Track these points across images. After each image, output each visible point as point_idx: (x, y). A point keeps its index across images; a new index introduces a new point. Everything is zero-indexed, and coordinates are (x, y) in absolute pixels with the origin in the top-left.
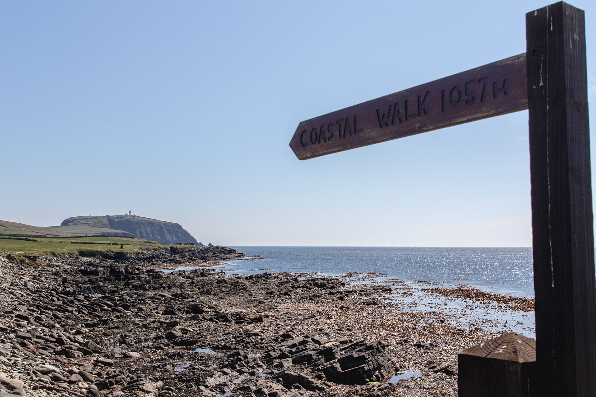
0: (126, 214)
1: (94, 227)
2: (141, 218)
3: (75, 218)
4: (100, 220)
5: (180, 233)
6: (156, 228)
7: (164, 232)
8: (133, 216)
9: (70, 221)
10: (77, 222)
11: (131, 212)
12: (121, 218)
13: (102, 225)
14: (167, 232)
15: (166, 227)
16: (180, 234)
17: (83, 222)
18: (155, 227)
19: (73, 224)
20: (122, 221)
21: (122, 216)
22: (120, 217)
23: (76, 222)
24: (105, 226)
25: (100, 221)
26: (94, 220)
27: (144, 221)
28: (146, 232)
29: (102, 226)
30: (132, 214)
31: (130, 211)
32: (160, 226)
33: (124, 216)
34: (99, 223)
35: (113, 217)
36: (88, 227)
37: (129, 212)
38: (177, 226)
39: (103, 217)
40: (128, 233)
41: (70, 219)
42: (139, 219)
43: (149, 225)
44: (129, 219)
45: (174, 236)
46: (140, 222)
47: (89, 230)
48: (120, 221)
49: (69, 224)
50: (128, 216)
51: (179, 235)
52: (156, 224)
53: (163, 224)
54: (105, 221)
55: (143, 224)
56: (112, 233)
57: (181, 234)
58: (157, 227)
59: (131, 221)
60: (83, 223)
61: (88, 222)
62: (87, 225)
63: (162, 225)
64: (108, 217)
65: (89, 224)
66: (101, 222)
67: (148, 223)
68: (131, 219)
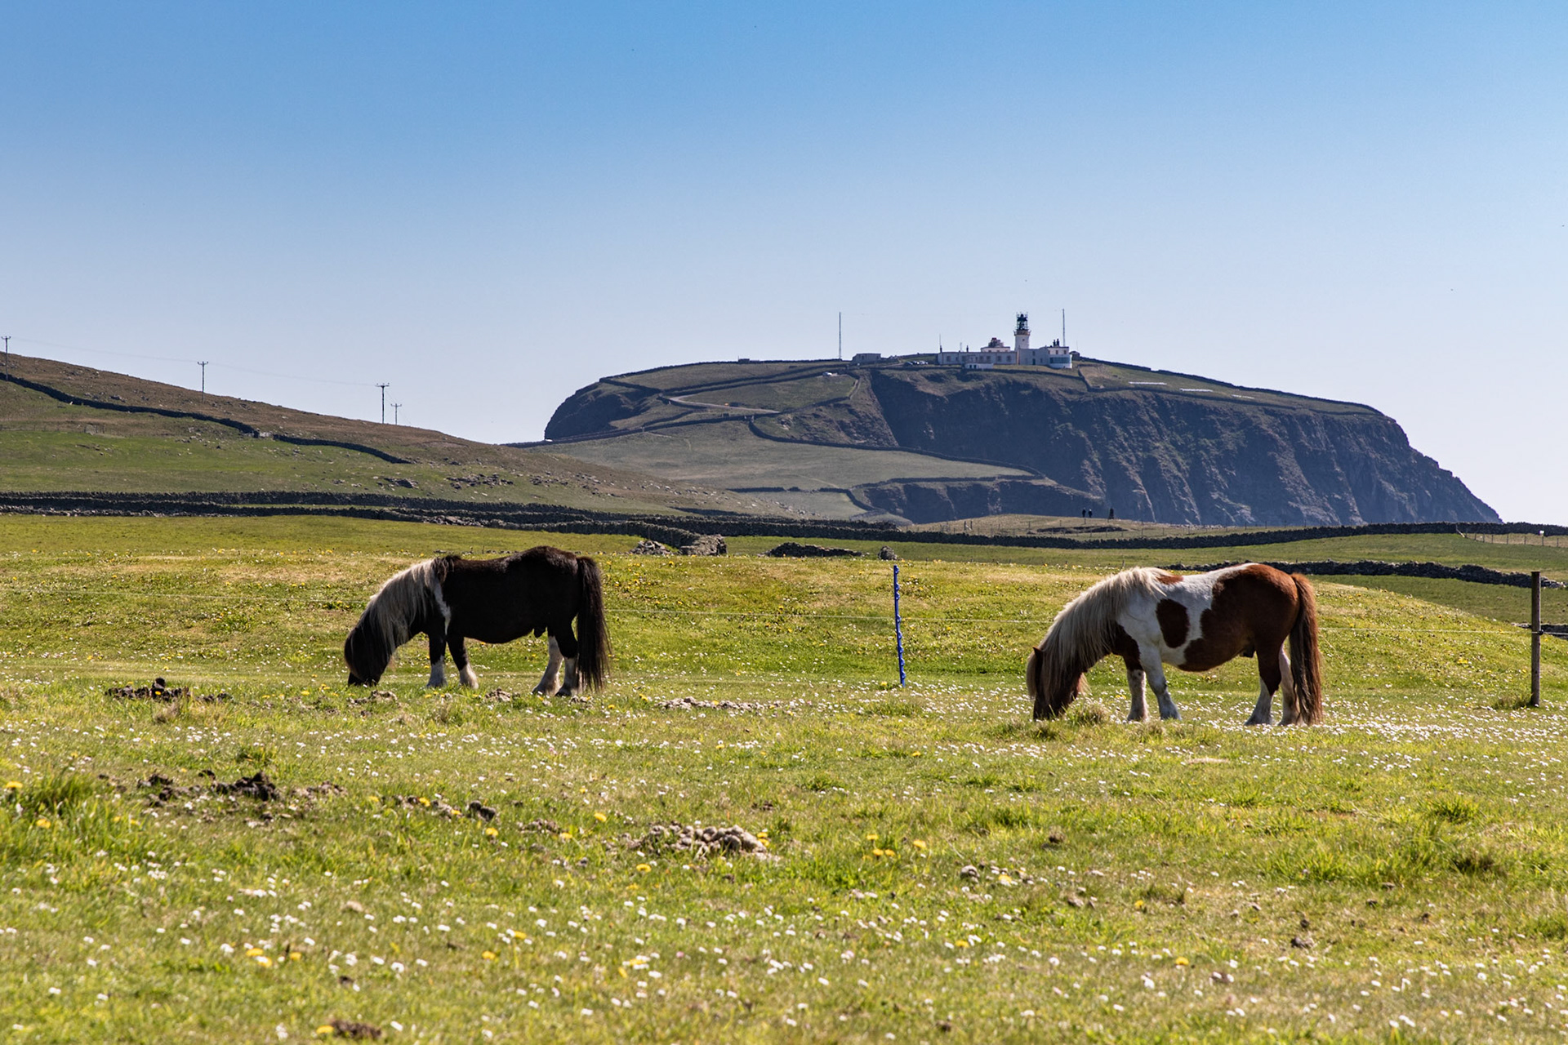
0: (994, 343)
1: (792, 440)
2: (1107, 374)
3: (644, 382)
4: (820, 388)
5: (1391, 480)
6: (1219, 445)
7: (1277, 470)
8: (1053, 358)
9: (613, 399)
10: (669, 411)
11: (1030, 325)
12: (964, 375)
13: (843, 426)
14: (1297, 471)
15: (1293, 437)
16: (1391, 488)
17: (717, 405)
18: (1213, 434)
19: (649, 427)
20: (975, 393)
21: (965, 357)
22: (958, 365)
23: (657, 411)
24: (863, 434)
25: (825, 395)
26: (780, 389)
27: (1128, 395)
28: (1150, 469)
29: (843, 437)
30: (1035, 343)
31: (1022, 319)
32: (1246, 424)
33: (982, 357)
34: (825, 412)
35: (910, 363)
36: (752, 441)
37: (1015, 325)
38: (1366, 429)
39: (837, 365)
40: (1049, 482)
41: (610, 389)
42: (1090, 374)
43: (1169, 423)
44: (1023, 379)
45: (1352, 502)
46: (1101, 402)
47: (770, 467)
48: (958, 397)
49: (619, 424)
50: (1010, 356)
51: (1381, 491)
52: (1215, 411)
53: (1269, 410)
54: (859, 394)
55: (1124, 411)
56: (939, 487)
57: (1401, 485)
58: (1227, 435)
59: (1038, 393)
60: (708, 414)
61: (741, 410)
62: (743, 427)
63: (1264, 421)
64: (869, 366)
65: (757, 425)
66: (835, 403)
67: (1161, 407)
68: (1041, 383)
